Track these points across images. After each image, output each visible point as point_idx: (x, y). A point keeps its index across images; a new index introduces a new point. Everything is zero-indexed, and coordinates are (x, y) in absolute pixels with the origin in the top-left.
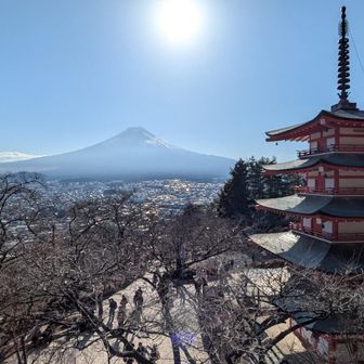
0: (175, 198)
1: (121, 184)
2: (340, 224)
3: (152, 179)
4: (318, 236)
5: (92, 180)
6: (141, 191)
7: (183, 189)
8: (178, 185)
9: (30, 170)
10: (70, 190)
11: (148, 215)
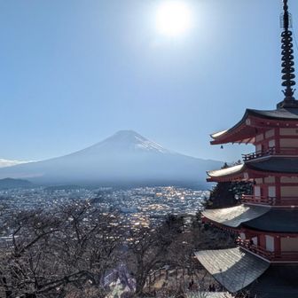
0: (168, 208)
1: (109, 192)
2: (282, 239)
3: (143, 186)
4: (260, 254)
5: (79, 188)
6: (130, 200)
7: (177, 197)
8: (172, 193)
9: (15, 177)
10: (55, 198)
11: (137, 227)
